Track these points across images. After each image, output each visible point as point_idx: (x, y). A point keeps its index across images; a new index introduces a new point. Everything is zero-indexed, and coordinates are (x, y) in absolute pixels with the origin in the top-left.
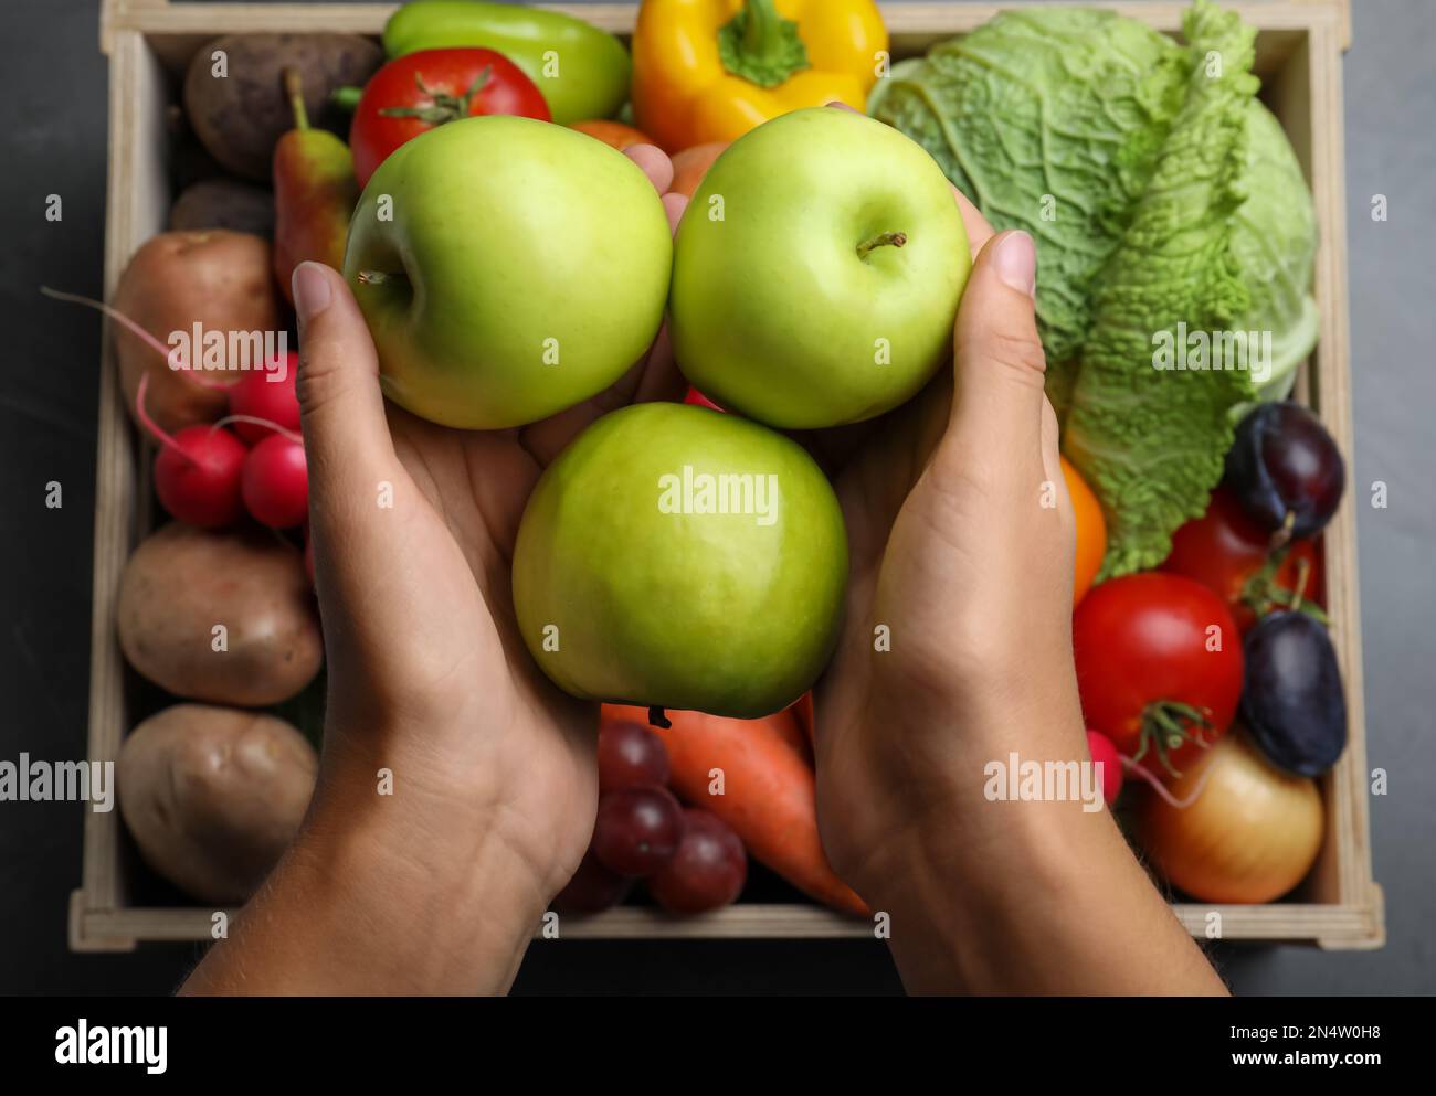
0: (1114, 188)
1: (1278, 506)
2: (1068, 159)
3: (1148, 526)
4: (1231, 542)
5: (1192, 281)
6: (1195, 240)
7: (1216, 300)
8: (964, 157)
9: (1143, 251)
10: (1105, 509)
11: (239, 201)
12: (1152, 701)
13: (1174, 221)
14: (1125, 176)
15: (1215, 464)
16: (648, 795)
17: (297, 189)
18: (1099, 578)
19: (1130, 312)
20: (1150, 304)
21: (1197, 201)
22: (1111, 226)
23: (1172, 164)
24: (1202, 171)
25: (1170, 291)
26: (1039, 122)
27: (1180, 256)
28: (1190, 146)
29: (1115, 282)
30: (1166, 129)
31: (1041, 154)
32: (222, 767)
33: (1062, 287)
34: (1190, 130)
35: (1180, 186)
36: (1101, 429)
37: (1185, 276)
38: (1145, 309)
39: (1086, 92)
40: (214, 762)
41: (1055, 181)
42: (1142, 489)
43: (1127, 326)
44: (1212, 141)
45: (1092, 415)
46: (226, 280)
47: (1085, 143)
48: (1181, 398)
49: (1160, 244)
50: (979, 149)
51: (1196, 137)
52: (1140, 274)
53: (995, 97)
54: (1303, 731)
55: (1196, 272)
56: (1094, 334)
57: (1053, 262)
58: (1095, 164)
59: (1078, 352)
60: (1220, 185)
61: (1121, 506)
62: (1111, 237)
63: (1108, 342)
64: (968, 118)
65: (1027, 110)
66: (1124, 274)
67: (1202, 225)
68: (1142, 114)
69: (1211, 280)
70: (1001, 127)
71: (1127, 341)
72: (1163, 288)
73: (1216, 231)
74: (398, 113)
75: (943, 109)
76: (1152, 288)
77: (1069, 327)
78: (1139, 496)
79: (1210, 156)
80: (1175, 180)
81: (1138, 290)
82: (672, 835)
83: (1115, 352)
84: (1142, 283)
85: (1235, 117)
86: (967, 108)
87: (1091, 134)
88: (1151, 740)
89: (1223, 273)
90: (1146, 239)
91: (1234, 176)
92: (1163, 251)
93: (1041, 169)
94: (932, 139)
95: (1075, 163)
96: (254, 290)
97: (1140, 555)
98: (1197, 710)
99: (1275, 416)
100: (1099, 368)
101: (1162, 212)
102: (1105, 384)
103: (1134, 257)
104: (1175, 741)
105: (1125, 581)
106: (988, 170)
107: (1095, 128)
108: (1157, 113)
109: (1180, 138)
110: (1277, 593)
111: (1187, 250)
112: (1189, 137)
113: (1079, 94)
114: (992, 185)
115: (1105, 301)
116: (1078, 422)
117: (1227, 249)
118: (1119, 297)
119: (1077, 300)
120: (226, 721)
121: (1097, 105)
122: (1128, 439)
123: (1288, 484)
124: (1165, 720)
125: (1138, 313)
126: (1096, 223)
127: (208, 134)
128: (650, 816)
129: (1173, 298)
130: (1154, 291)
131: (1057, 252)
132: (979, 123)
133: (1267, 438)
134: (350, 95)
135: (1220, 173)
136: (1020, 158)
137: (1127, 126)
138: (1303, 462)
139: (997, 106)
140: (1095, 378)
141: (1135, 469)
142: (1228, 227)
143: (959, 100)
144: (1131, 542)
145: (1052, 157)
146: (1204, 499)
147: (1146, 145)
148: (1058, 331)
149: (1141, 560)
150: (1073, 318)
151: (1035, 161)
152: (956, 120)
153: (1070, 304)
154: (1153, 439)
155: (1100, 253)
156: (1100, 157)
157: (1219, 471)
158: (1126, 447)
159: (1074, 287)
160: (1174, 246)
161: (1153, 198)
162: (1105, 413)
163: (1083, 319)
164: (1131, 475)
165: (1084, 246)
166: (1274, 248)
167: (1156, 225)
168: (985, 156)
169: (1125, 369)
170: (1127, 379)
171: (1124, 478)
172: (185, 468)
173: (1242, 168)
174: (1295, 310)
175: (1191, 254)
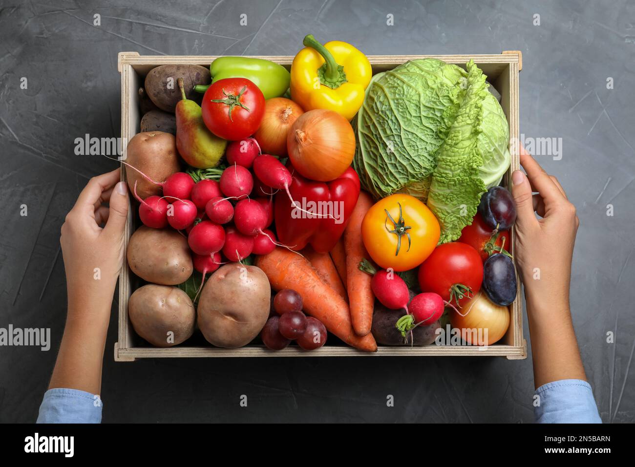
0: (442, 124)
1: (495, 222)
2: (428, 114)
3: (454, 227)
4: (482, 231)
5: (466, 156)
6: (467, 143)
7: (473, 162)
8: (396, 112)
9: (451, 146)
10: (440, 222)
11: (163, 120)
12: (454, 284)
13: (460, 138)
14: (446, 120)
15: (475, 209)
16: (296, 314)
17: (184, 121)
18: (439, 243)
19: (447, 165)
20: (453, 163)
21: (467, 131)
22: (441, 136)
23: (460, 119)
24: (469, 122)
25: (459, 159)
26: (419, 102)
27: (462, 148)
28: (466, 113)
29: (442, 155)
30: (459, 106)
31: (420, 112)
32: (163, 305)
33: (426, 155)
34: (466, 108)
35: (462, 126)
36: (438, 199)
37: (463, 155)
38: (451, 164)
39: (434, 93)
40: (160, 304)
41: (424, 121)
42: (452, 217)
43: (446, 169)
44: (472, 112)
45: (436, 195)
46: (161, 150)
47: (434, 109)
48: (463, 190)
49: (456, 144)
50: (401, 110)
51: (468, 111)
52: (450, 153)
53: (406, 93)
54: (502, 292)
55: (467, 153)
56: (436, 170)
57: (424, 147)
58: (437, 117)
59: (431, 175)
60: (474, 127)
61: (445, 222)
62: (442, 139)
63: (440, 173)
64: (397, 100)
65: (416, 97)
66: (445, 153)
67: (469, 139)
68: (451, 101)
69: (471, 156)
70: (407, 103)
71: (446, 174)
72: (457, 158)
73: (473, 140)
74: (217, 101)
75: (389, 95)
76: (453, 158)
77: (428, 167)
78: (450, 220)
79: (472, 117)
80: (461, 124)
81: (449, 158)
82: (304, 326)
83: (442, 177)
84: (450, 156)
85: (479, 105)
86: (397, 96)
87: (435, 107)
88: (454, 296)
89: (475, 154)
90: (452, 142)
91: (478, 124)
92: (456, 146)
93: (420, 117)
94: (386, 106)
95: (431, 116)
96: (170, 152)
97: (452, 236)
98: (468, 287)
99: (494, 193)
100: (438, 181)
101: (456, 134)
102: (440, 186)
103: (448, 147)
104: (461, 297)
105: (447, 244)
106: (403, 117)
107: (437, 105)
108: (456, 101)
109: (463, 111)
110: (495, 247)
111: (464, 146)
112: (465, 111)
113: (432, 93)
114: (405, 122)
115: (439, 160)
116: (431, 197)
117: (476, 146)
118: (443, 160)
119: (431, 159)
120: (163, 290)
121: (437, 98)
122: (447, 202)
123: (497, 215)
124: (458, 290)
125: (449, 165)
126: (437, 135)
127: (154, 99)
128: (297, 321)
129: (460, 161)
130: (454, 159)
131: (425, 144)
132: (401, 102)
133: (491, 200)
134: (200, 88)
135: (475, 122)
136: (414, 114)
137: (447, 105)
138: (503, 207)
139: (406, 96)
140: (436, 184)
141: (450, 211)
142: (477, 139)
143: (395, 93)
144: (449, 232)
145: (423, 113)
146: (472, 220)
147: (452, 111)
148: (425, 168)
149: (452, 238)
150: (430, 164)
151: (418, 115)
152: (393, 100)
153: (429, 160)
154: (455, 202)
155: (438, 144)
156: (438, 114)
157: (476, 211)
158: (446, 204)
159: (430, 155)
160: (460, 145)
161: (454, 129)
162: (440, 195)
163: (433, 165)
164: (448, 213)
165: (433, 142)
166: (494, 141)
167: (455, 138)
168: (402, 112)
169: (445, 182)
170: (446, 185)
171: (446, 214)
172: (148, 211)
173: (481, 122)
174: (501, 158)
175: (466, 148)
